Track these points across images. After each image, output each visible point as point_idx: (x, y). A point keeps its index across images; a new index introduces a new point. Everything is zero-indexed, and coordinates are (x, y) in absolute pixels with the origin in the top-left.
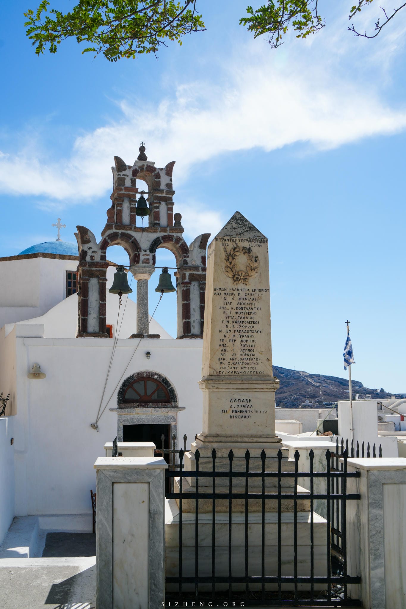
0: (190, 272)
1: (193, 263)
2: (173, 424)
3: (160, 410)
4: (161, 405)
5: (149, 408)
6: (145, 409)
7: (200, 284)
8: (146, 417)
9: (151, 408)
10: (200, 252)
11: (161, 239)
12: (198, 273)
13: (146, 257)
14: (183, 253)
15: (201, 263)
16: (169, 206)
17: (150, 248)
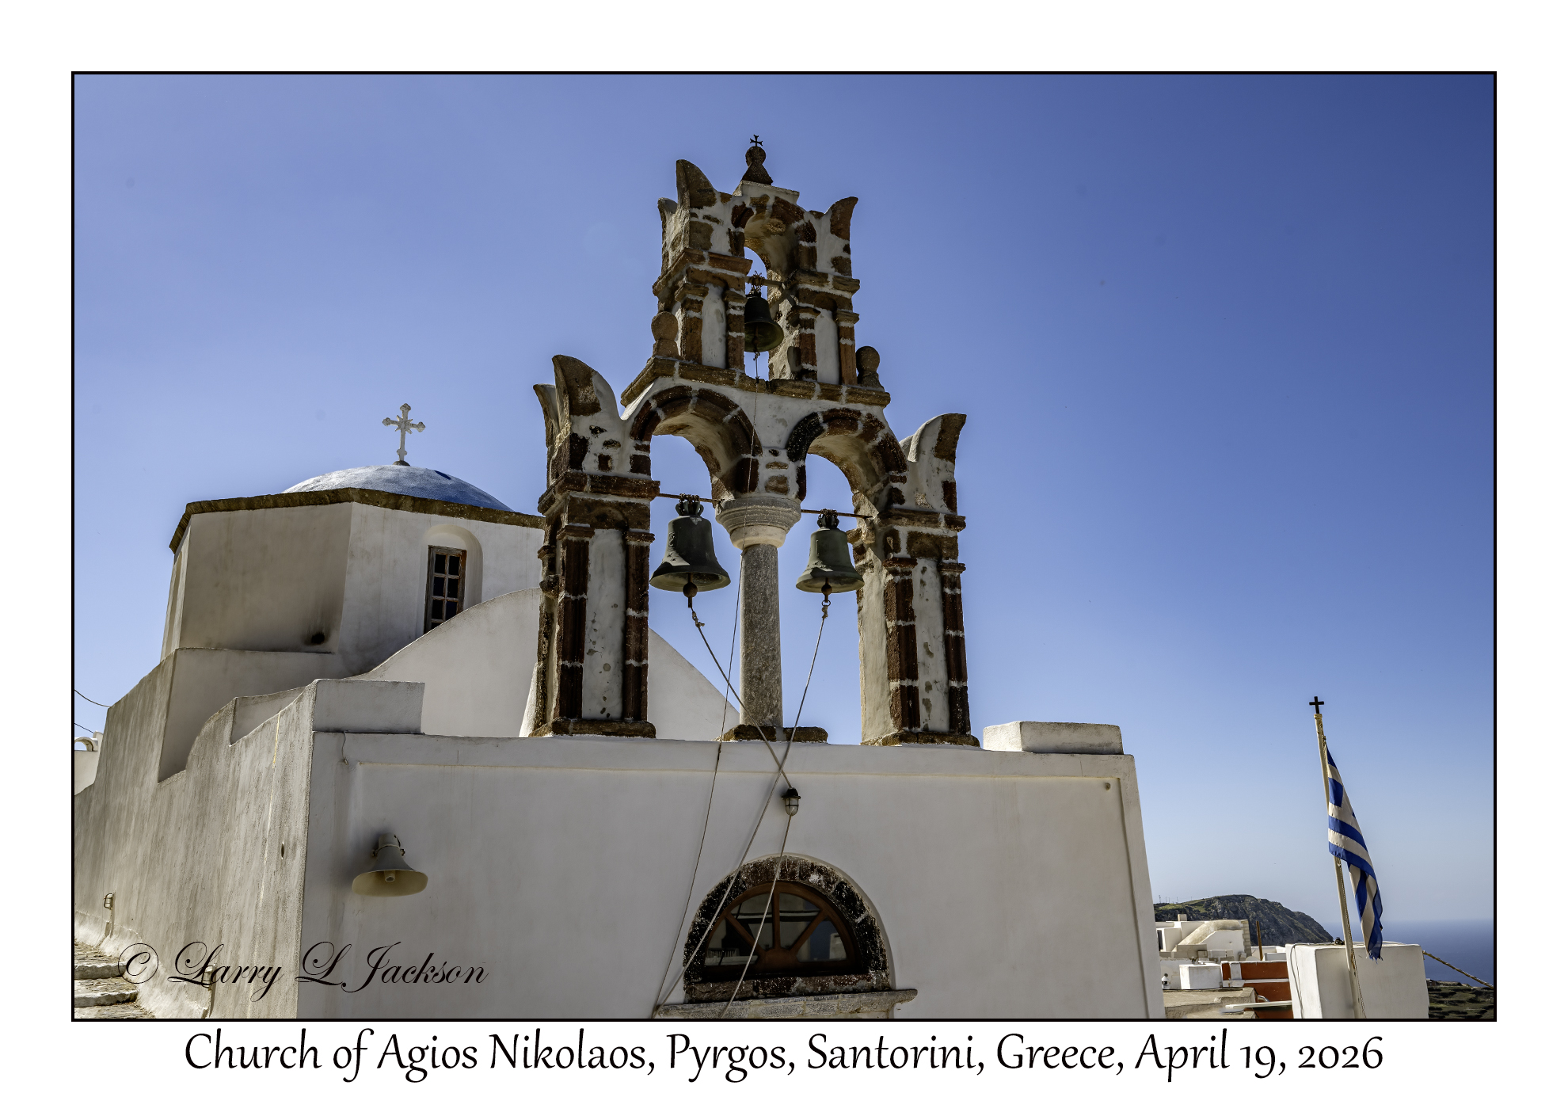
0: (912, 528)
1: (920, 500)
3: (832, 1002)
6: (781, 1002)
7: (940, 568)
9: (804, 997)
10: (938, 469)
11: (821, 418)
12: (936, 532)
13: (776, 472)
14: (888, 469)
15: (943, 503)
16: (843, 324)
17: (787, 446)
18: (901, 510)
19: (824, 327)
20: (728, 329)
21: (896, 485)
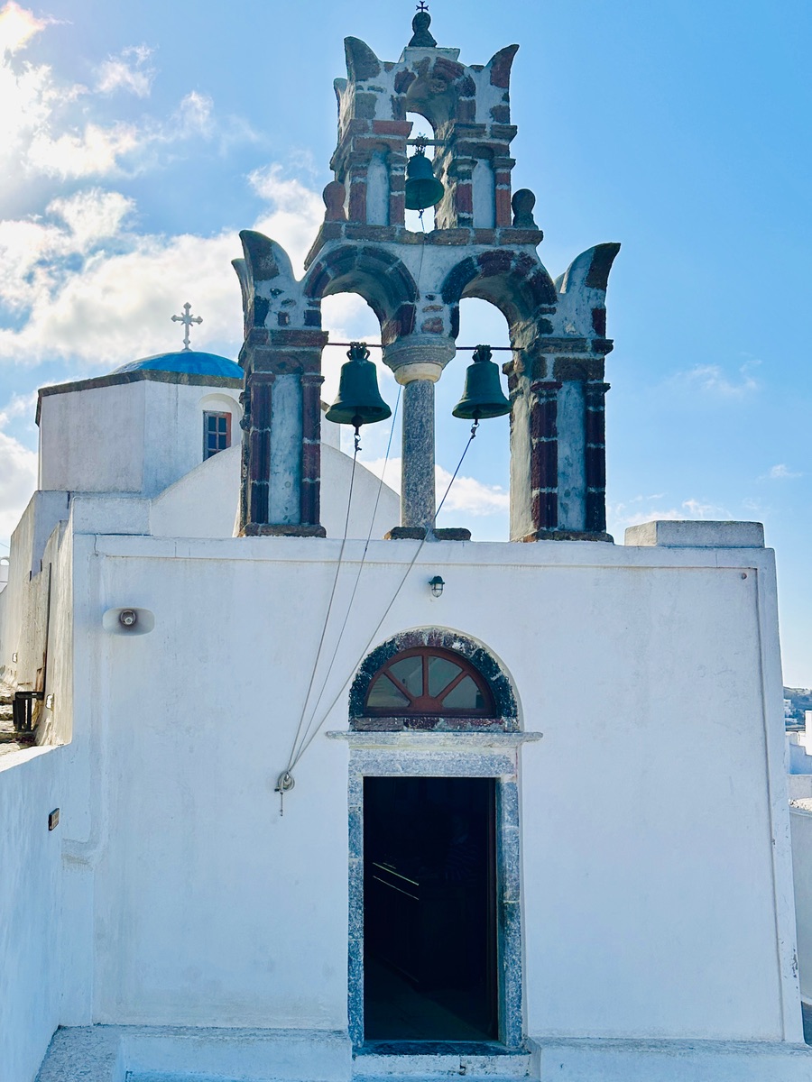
0: (558, 355)
1: (569, 328)
2: (505, 779)
3: (469, 738)
4: (472, 724)
5: (436, 731)
6: (426, 735)
7: (584, 389)
8: (429, 758)
9: (445, 733)
10: (589, 297)
11: (475, 262)
12: (582, 356)
13: (432, 315)
14: (538, 302)
15: (591, 328)
16: (499, 171)
17: (443, 291)
18: (549, 339)
19: (481, 177)
20: (391, 189)
21: (544, 317)
